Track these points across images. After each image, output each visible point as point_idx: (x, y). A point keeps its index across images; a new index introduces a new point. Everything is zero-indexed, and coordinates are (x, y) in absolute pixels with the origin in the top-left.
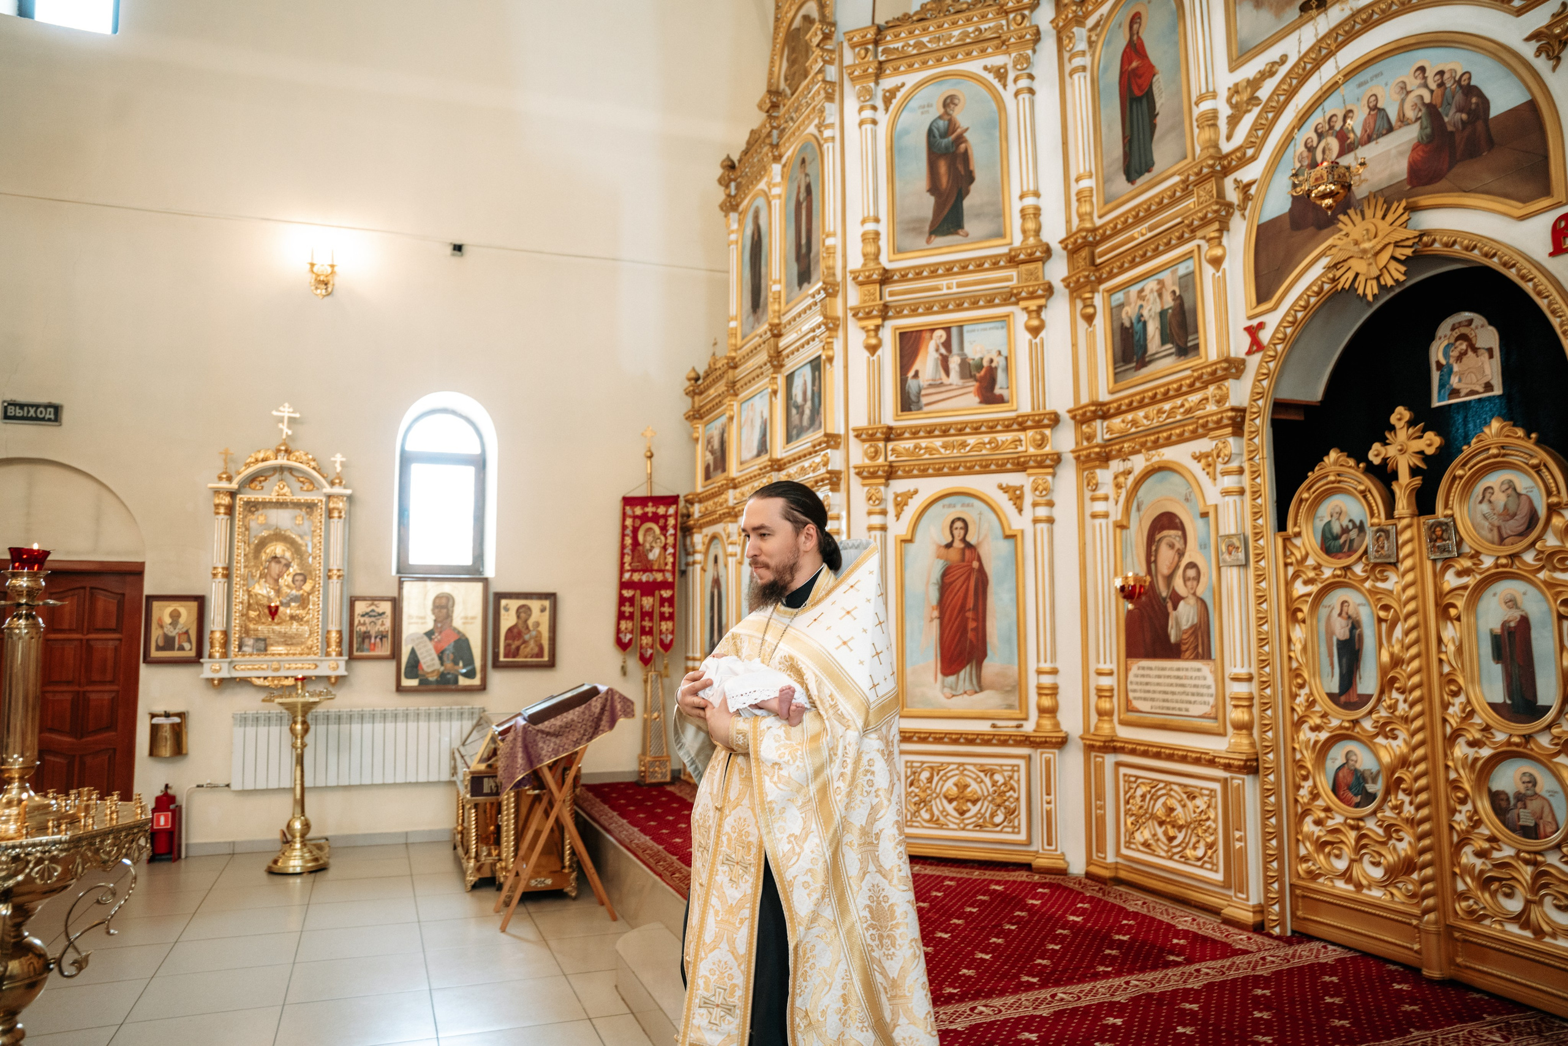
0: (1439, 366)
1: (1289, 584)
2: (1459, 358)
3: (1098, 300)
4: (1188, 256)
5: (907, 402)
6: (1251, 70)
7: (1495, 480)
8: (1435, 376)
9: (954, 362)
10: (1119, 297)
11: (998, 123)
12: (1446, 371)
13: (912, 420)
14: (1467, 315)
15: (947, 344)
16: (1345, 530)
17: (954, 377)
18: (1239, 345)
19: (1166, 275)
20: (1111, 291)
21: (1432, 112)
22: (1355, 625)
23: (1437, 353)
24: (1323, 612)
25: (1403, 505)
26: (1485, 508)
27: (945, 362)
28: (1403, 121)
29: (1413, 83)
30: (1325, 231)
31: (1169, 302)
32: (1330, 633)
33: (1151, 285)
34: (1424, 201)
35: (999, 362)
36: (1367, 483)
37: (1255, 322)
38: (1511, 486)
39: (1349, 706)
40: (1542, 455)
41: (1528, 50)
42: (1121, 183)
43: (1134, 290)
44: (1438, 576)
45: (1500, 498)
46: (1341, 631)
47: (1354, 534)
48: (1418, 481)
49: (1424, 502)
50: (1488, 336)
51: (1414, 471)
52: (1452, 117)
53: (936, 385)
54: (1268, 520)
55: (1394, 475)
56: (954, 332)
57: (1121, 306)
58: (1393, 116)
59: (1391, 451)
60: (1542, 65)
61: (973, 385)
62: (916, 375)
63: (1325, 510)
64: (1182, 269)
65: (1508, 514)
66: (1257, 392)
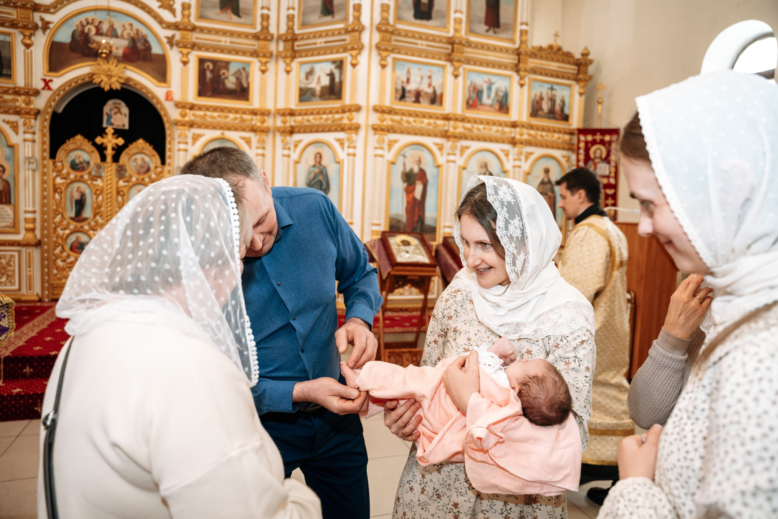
0: (107, 114)
1: (54, 179)
2: (115, 113)
7: (139, 156)
8: (105, 118)
12: (109, 117)
14: (118, 101)
16: (81, 163)
18: (40, 85)
21: (133, 41)
22: (83, 195)
23: (106, 109)
24: (69, 190)
25: (109, 159)
26: (134, 164)
28: (122, 37)
29: (128, 27)
30: (85, 59)
32: (72, 197)
34: (129, 67)
36: (93, 148)
37: (48, 79)
38: (143, 160)
39: (79, 221)
40: (154, 152)
41: (165, 41)
44: (117, 182)
45: (140, 162)
46: (77, 196)
47: (85, 165)
48: (114, 152)
49: (116, 158)
50: (125, 110)
51: (113, 149)
52: (140, 45)
54: (47, 154)
55: (106, 148)
58: (119, 32)
59: (105, 141)
60: (168, 46)
63: (73, 155)
65: (141, 167)
66: (48, 105)
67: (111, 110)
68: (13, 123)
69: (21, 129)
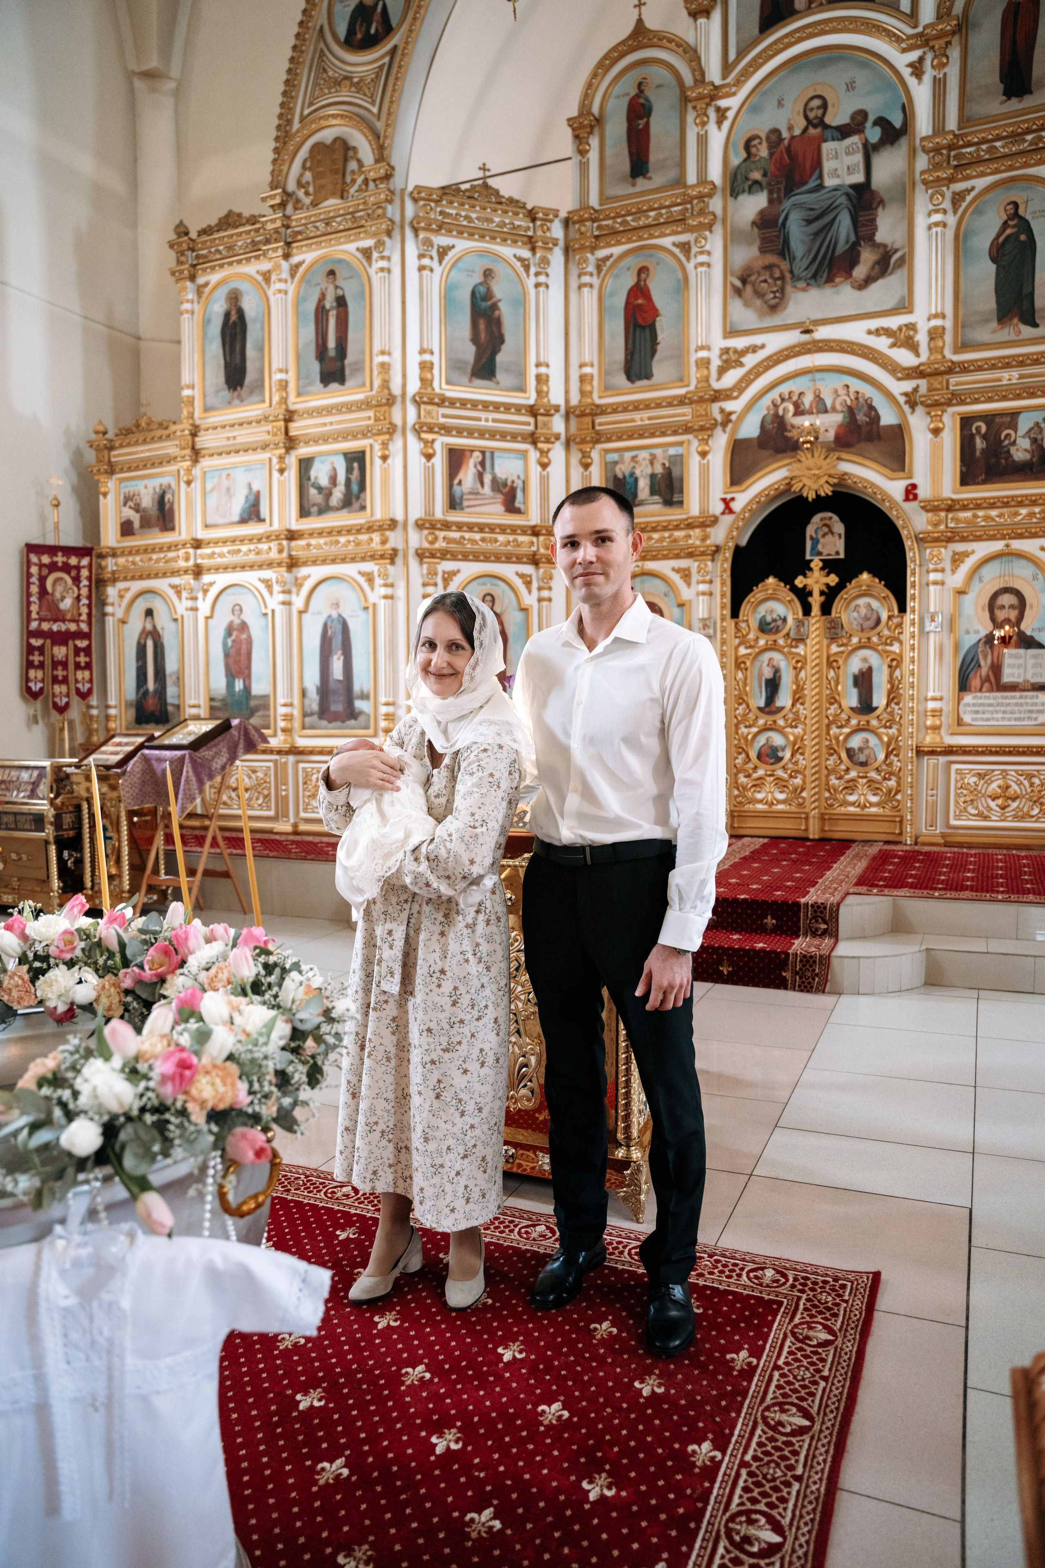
0: (812, 538)
1: (737, 648)
2: (824, 536)
3: (595, 455)
4: (680, 444)
5: (453, 503)
6: (740, 343)
7: (862, 601)
8: (809, 544)
9: (487, 478)
10: (615, 457)
11: (521, 302)
12: (815, 541)
13: (455, 517)
14: (830, 514)
15: (483, 463)
16: (774, 620)
17: (487, 490)
18: (717, 508)
19: (658, 452)
20: (607, 451)
21: (851, 411)
22: (777, 671)
23: (810, 530)
24: (757, 664)
25: (816, 610)
26: (855, 614)
27: (480, 477)
28: (834, 409)
29: (842, 392)
30: (780, 456)
31: (659, 470)
32: (760, 675)
33: (644, 455)
34: (844, 456)
35: (519, 484)
36: (792, 596)
37: (729, 496)
38: (869, 605)
39: (770, 713)
40: (887, 592)
41: (902, 400)
42: (621, 379)
43: (628, 455)
44: (828, 646)
45: (863, 611)
46: (768, 673)
47: (779, 623)
48: (823, 598)
49: (826, 609)
50: (839, 527)
51: (822, 593)
52: (861, 417)
53: (474, 493)
54: (727, 612)
55: (810, 594)
56: (488, 455)
57: (616, 463)
58: (829, 405)
59: (809, 581)
60: (906, 408)
61: (500, 498)
62: (460, 483)
63: (762, 610)
64: (672, 451)
65: (866, 618)
66: (730, 537)
67: (816, 532)
68: (684, 570)
69: (695, 577)
